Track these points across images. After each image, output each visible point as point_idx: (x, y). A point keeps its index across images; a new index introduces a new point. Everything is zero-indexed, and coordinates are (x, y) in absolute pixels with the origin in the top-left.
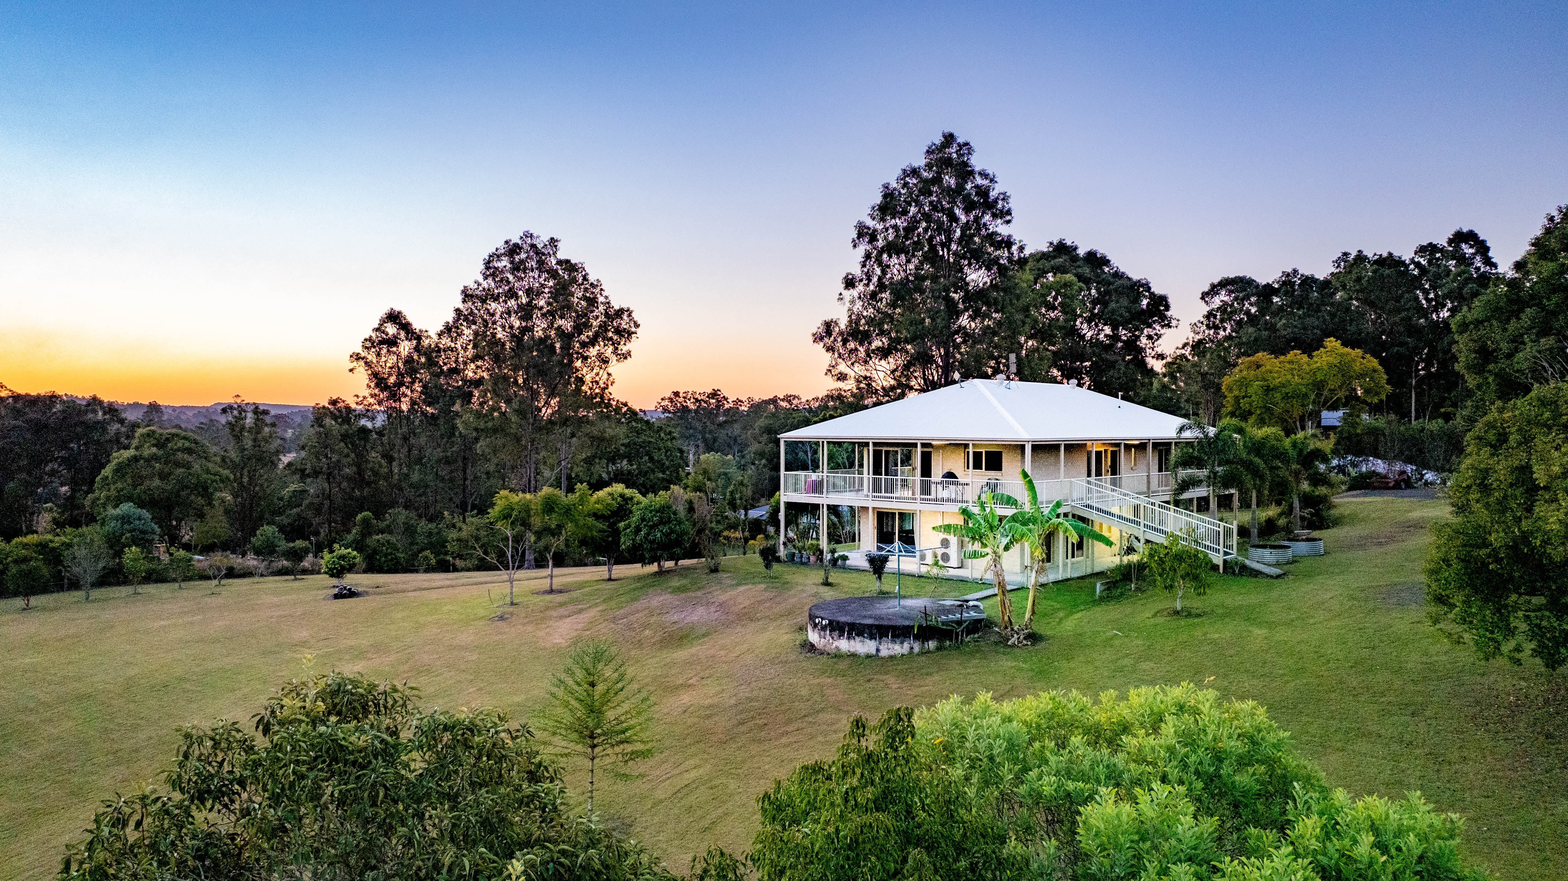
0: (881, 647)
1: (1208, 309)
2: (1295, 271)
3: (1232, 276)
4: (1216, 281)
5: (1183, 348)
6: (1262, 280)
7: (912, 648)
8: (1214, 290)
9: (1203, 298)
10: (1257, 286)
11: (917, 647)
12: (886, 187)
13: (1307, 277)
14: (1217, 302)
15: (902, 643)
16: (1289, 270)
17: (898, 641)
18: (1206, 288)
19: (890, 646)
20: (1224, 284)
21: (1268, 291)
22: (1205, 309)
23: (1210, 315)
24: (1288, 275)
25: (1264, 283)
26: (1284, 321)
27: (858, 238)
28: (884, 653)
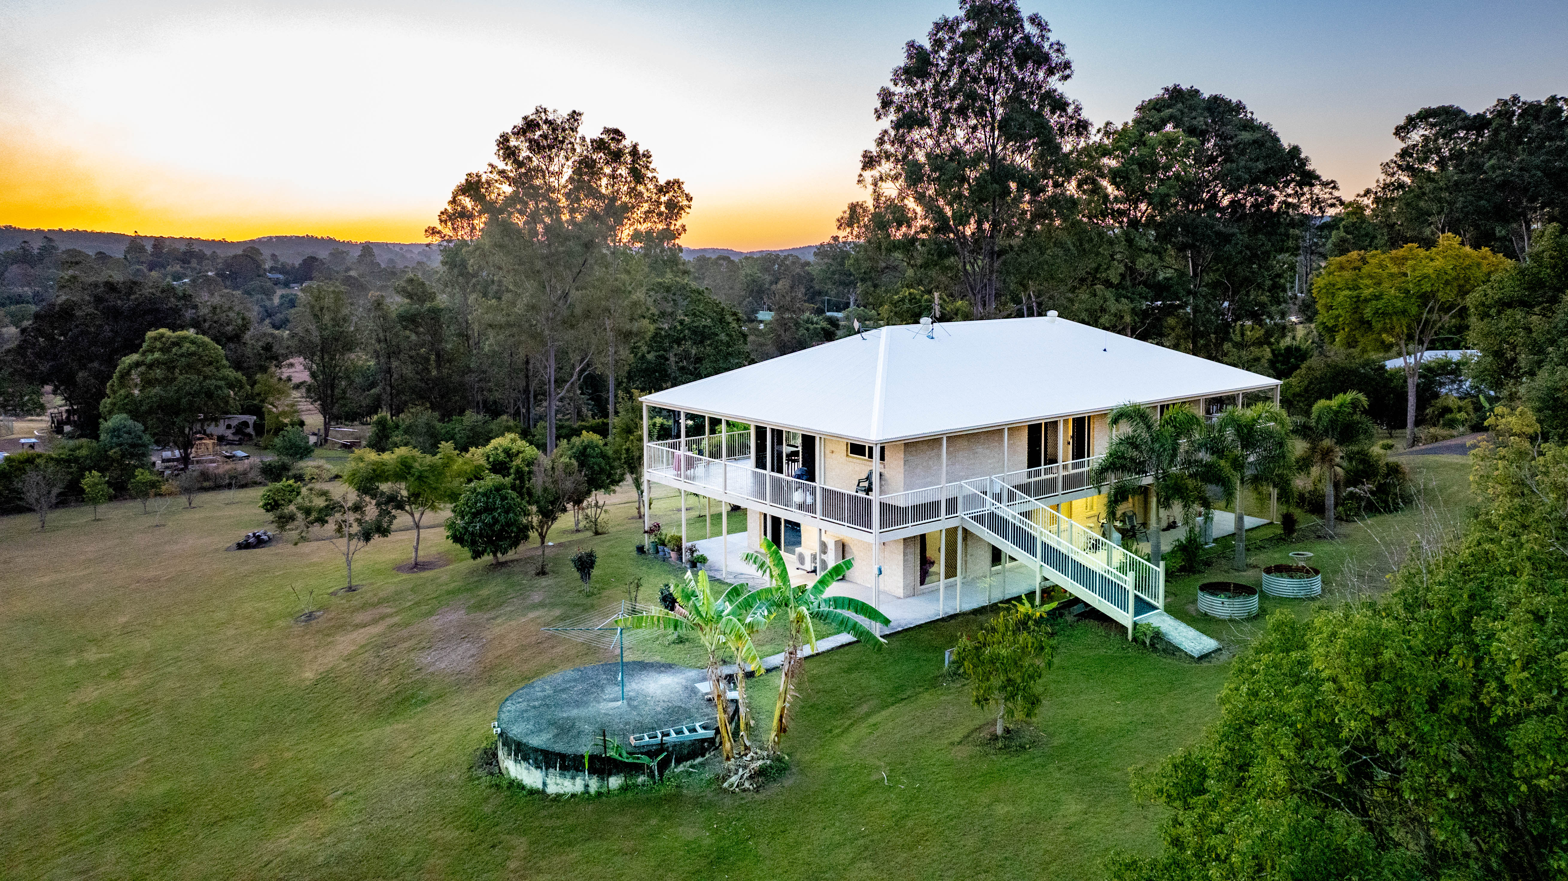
0: (548, 781)
1: (1404, 145)
2: (1516, 99)
3: (1434, 106)
4: (1414, 112)
5: (1365, 195)
6: (1472, 111)
7: (587, 786)
8: (1411, 123)
9: (1397, 133)
10: (1467, 117)
11: (594, 784)
12: (911, 45)
13: (1531, 105)
14: (1416, 136)
15: (573, 778)
16: (1507, 97)
17: (568, 775)
18: (1402, 122)
19: (559, 780)
20: (1425, 115)
21: (1479, 123)
22: (1399, 145)
23: (1404, 153)
24: (1505, 103)
25: (1474, 113)
26: (1492, 162)
27: (883, 107)
28: (552, 789)
